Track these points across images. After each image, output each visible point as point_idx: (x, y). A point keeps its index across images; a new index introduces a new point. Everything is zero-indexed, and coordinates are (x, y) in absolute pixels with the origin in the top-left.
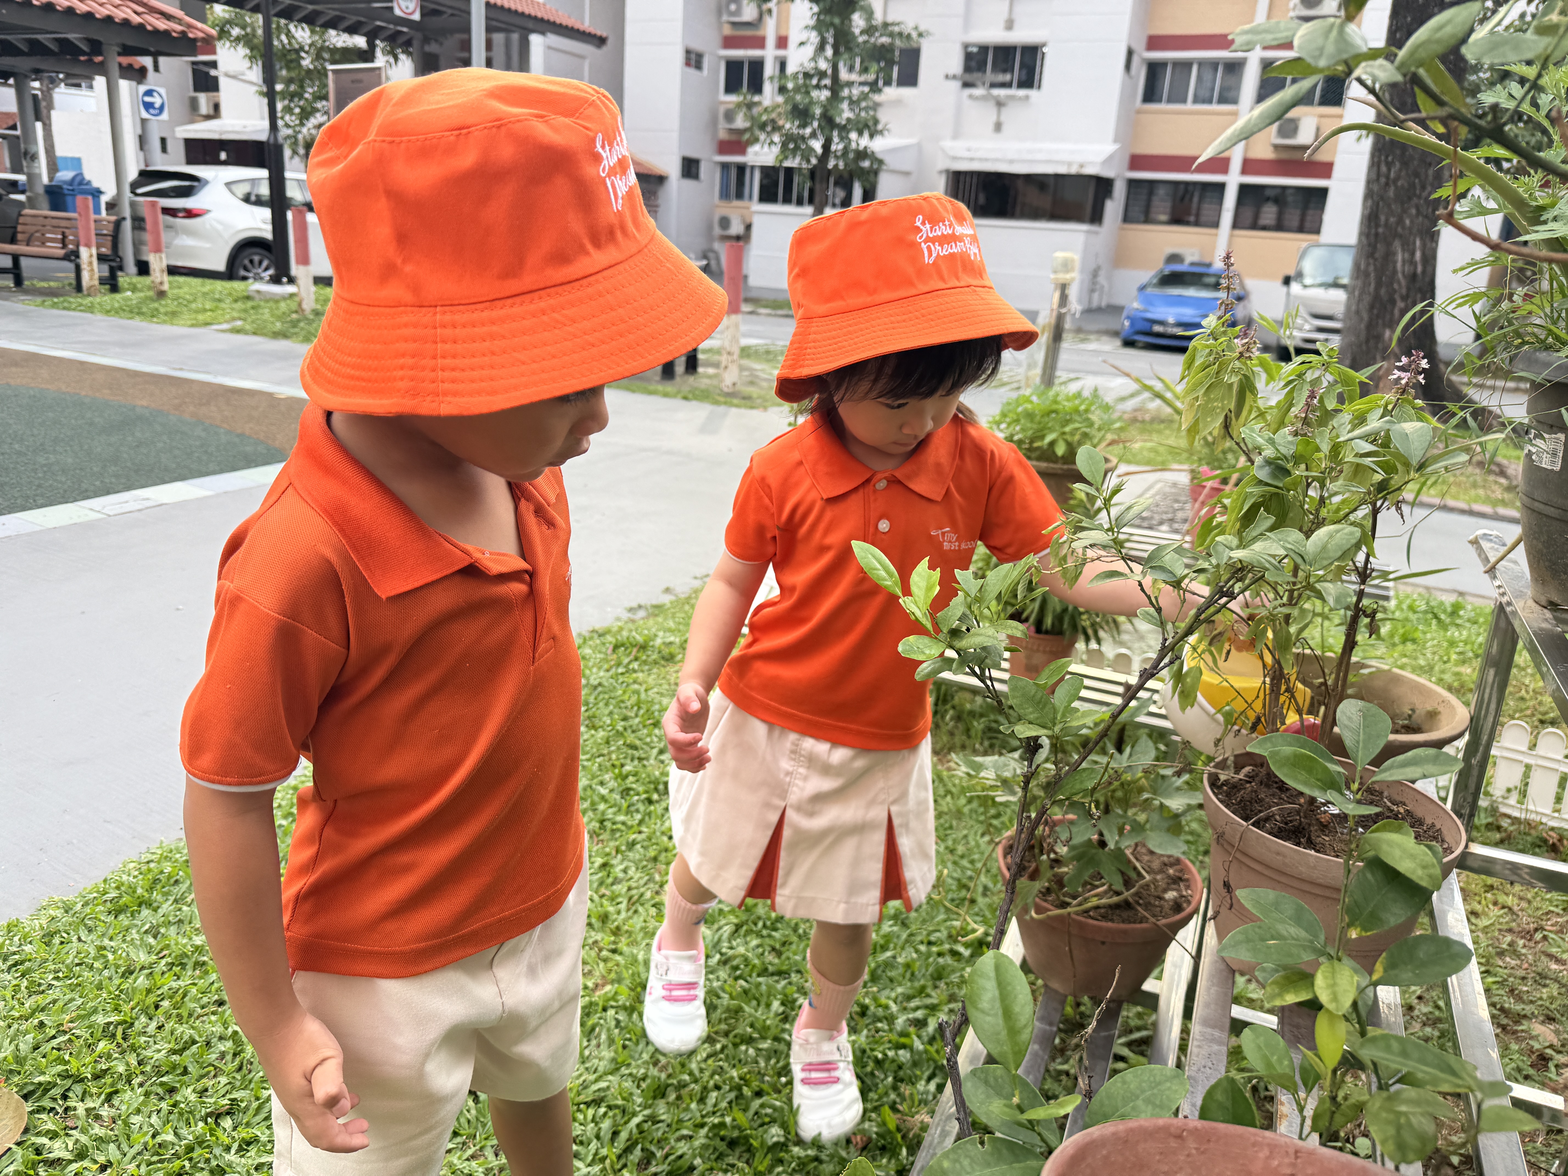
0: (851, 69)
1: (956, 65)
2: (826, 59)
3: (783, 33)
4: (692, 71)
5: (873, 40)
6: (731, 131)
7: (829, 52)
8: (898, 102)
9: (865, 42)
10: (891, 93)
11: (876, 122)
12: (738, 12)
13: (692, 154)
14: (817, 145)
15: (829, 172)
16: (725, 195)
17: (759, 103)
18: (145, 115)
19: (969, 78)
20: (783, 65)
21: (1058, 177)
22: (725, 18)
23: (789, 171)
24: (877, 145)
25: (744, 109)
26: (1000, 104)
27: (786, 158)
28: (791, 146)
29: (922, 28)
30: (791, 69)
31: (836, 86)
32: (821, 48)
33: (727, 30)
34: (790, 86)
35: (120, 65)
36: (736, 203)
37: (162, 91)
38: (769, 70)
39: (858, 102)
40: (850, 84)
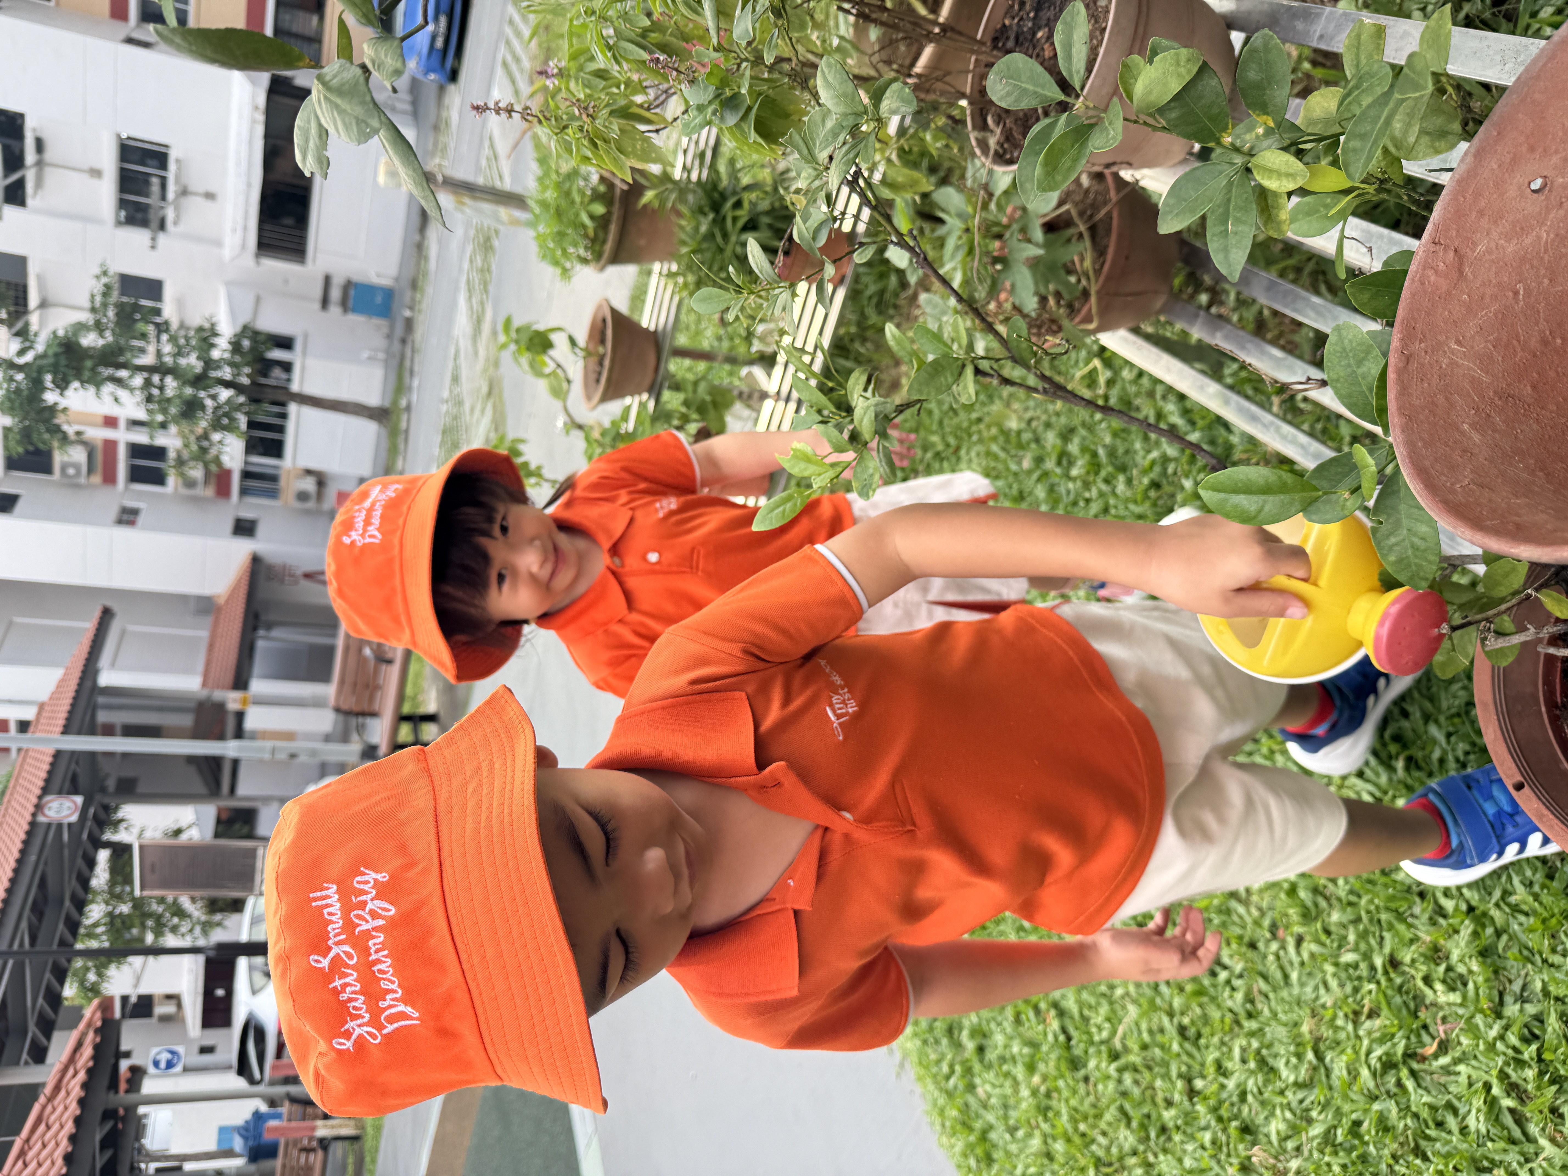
0: (142, 351)
1: (139, 236)
2: (131, 377)
3: (100, 420)
4: (141, 519)
5: (111, 325)
6: (206, 482)
7: (123, 373)
8: (180, 303)
9: (114, 334)
10: (169, 311)
11: (200, 329)
12: (77, 466)
13: (229, 525)
14: (225, 394)
15: (254, 383)
16: (273, 494)
17: (179, 453)
18: (178, 1068)
19: (155, 224)
20: (135, 423)
21: (267, 136)
22: (83, 480)
23: (251, 425)
24: (227, 330)
25: (186, 469)
26: (184, 192)
27: (238, 428)
28: (225, 421)
29: (97, 271)
30: (141, 415)
31: (161, 369)
32: (119, 382)
33: (97, 479)
34: (160, 418)
35: (127, 1091)
36: (283, 482)
37: (154, 1051)
38: (141, 437)
39: (179, 347)
40: (159, 354)
